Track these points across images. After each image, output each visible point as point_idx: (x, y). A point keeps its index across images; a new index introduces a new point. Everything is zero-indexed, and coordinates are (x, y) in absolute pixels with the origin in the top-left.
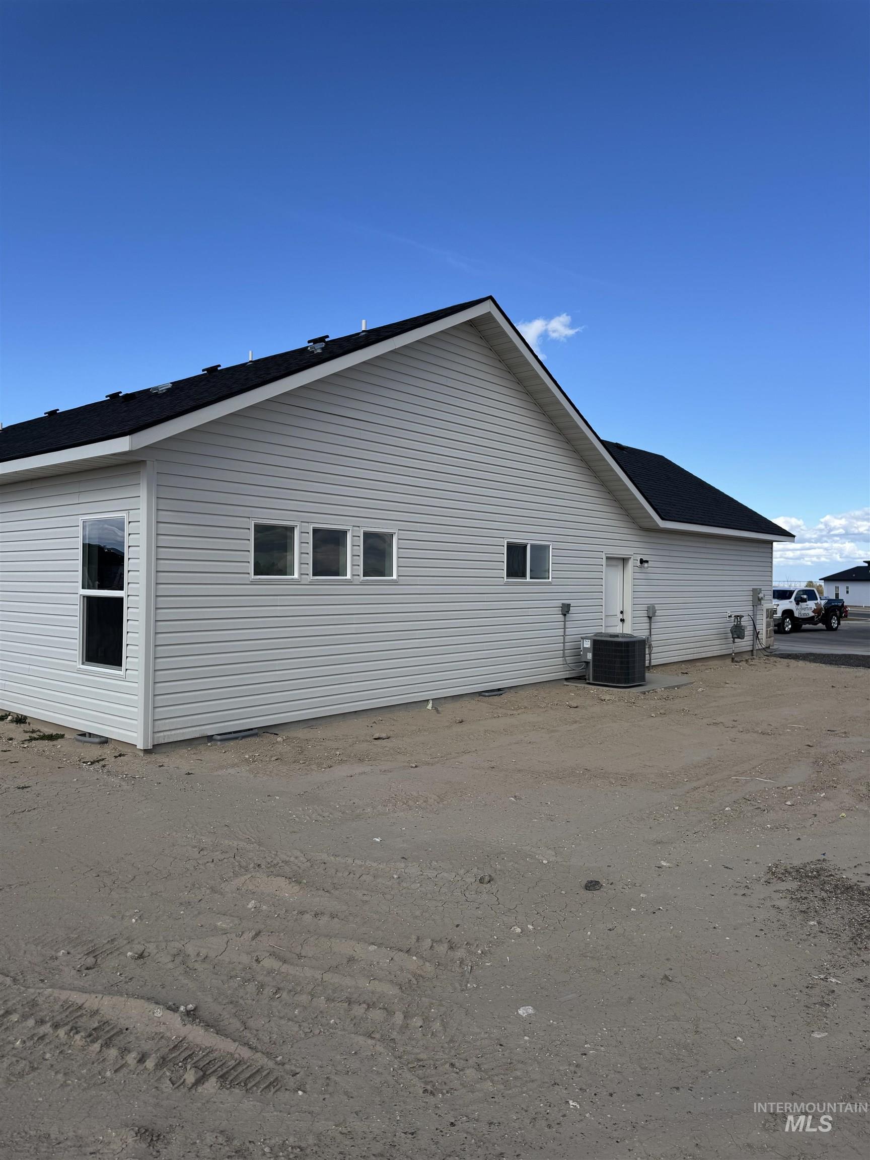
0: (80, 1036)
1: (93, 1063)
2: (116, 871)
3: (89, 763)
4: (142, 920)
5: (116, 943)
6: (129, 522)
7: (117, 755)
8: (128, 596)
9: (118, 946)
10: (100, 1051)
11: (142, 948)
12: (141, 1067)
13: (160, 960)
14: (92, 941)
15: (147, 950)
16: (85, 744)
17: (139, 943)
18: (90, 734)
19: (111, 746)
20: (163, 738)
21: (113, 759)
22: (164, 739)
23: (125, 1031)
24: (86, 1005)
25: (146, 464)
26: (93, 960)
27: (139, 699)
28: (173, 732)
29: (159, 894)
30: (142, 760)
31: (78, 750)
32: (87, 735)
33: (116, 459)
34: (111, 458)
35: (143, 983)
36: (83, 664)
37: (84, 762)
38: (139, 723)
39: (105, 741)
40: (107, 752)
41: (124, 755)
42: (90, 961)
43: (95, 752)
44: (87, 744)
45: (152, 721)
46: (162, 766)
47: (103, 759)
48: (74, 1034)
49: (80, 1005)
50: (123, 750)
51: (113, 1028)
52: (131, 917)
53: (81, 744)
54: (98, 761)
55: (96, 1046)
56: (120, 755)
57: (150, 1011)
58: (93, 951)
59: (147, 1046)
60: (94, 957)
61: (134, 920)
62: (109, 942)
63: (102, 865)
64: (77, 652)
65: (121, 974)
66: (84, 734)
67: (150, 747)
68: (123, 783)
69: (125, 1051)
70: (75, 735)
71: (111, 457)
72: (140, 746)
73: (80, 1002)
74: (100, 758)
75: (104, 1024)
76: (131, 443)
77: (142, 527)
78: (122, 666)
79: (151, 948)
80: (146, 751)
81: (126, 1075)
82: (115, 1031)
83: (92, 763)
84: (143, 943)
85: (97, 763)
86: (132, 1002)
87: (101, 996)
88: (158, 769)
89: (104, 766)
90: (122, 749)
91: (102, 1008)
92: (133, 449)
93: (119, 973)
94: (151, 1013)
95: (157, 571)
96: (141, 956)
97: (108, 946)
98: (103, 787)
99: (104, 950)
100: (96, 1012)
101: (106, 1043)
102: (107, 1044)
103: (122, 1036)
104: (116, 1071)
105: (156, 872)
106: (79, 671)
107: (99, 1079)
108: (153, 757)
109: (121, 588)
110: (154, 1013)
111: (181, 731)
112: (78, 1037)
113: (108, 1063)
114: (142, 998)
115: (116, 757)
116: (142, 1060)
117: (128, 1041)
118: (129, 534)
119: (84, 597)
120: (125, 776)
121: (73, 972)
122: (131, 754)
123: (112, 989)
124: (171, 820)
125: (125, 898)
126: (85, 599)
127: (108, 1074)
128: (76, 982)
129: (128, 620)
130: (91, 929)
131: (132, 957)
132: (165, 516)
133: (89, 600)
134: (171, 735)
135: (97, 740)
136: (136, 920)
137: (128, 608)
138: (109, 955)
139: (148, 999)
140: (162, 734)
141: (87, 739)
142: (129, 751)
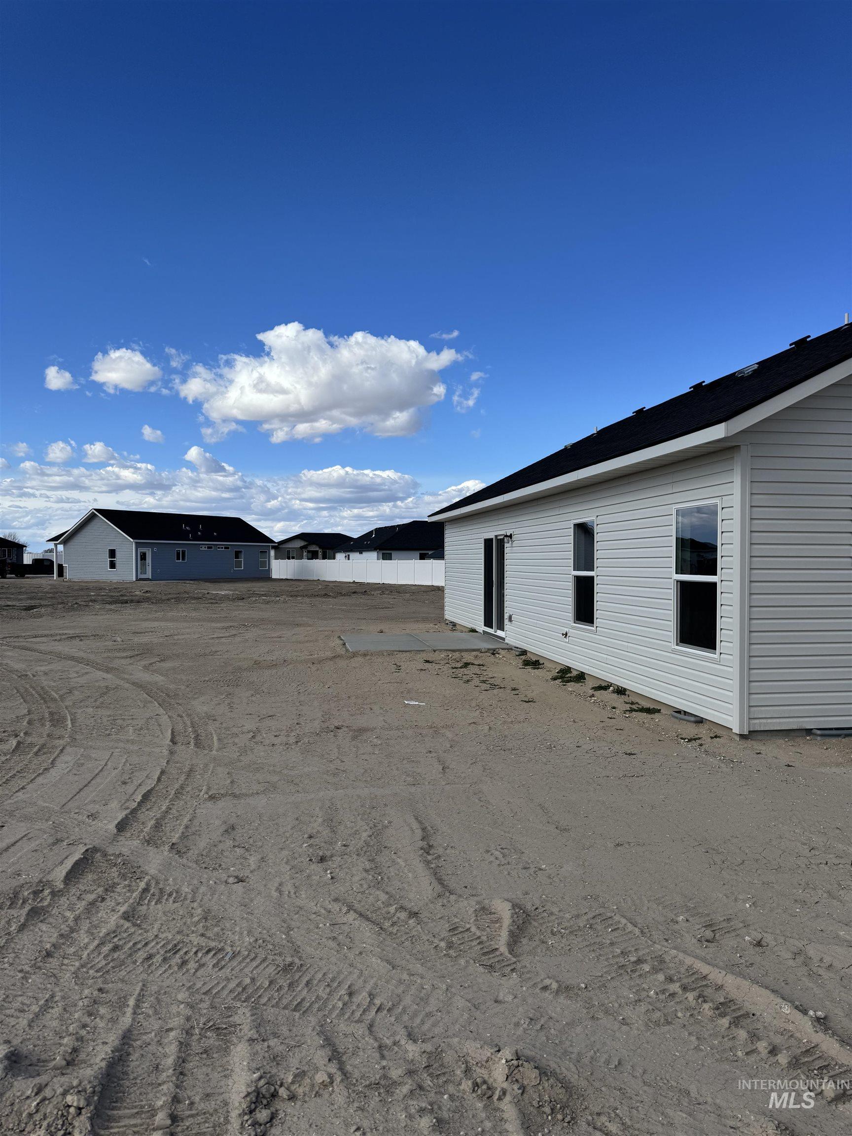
0: (708, 1007)
1: (723, 1038)
2: (724, 851)
3: (686, 740)
4: (756, 907)
5: (732, 923)
6: (723, 508)
7: (713, 736)
8: (722, 581)
9: (734, 927)
10: (729, 1027)
11: (759, 936)
12: (772, 1059)
13: (779, 953)
14: (708, 915)
15: (764, 939)
16: (681, 721)
17: (756, 930)
18: (685, 712)
19: (706, 726)
20: (759, 725)
21: (709, 740)
22: (760, 727)
23: (751, 1016)
24: (710, 977)
25: (740, 449)
26: (712, 934)
27: (735, 684)
28: (769, 721)
29: (771, 885)
30: (739, 745)
31: (674, 726)
32: (682, 712)
33: (710, 447)
34: (707, 447)
35: (765, 973)
36: (677, 645)
37: (682, 738)
38: (735, 708)
39: (700, 721)
40: (702, 731)
41: (719, 737)
42: (709, 934)
43: (691, 730)
44: (683, 722)
45: (748, 707)
46: (759, 753)
47: (700, 738)
48: (702, 1002)
49: (704, 975)
50: (720, 732)
51: (739, 1009)
52: (745, 901)
53: (675, 720)
54: (695, 739)
55: (725, 1022)
56: (716, 737)
57: (776, 1004)
58: (710, 925)
59: (778, 1040)
60: (713, 931)
61: (748, 905)
62: (724, 920)
63: (710, 843)
64: (671, 634)
65: (740, 957)
66: (679, 712)
67: (746, 732)
68: (722, 765)
69: (754, 1036)
70: (670, 712)
71: (706, 445)
72: (736, 730)
73: (705, 972)
74: (697, 737)
75: (730, 1001)
76: (727, 429)
77: (736, 513)
78: (716, 650)
79: (768, 939)
80: (742, 736)
81: (758, 1061)
82: (742, 1012)
83: (690, 740)
84: (760, 930)
85: (694, 741)
86: (755, 988)
87: (724, 973)
88: (756, 756)
89: (701, 745)
90: (718, 731)
91: (726, 985)
92: (729, 435)
93: (738, 955)
94: (778, 1007)
95: (751, 556)
96: (759, 944)
97: (724, 924)
98: (703, 766)
99: (721, 927)
100: (720, 988)
101: (734, 1022)
102: (736, 1022)
103: (749, 1021)
104: (747, 1054)
105: (765, 861)
106: (674, 652)
107: (731, 1055)
108: (749, 743)
109: (714, 573)
110: (781, 1008)
111: (778, 720)
112: (706, 1006)
113: (738, 1043)
114: (767, 988)
115: (712, 738)
116: (774, 1051)
117: (756, 1028)
118: (722, 520)
119: (677, 581)
120: (722, 758)
121: (694, 941)
122: (727, 737)
123: (731, 968)
124: (775, 811)
125: (736, 880)
126: (679, 583)
127: (739, 1053)
128: (697, 951)
129: (721, 605)
130: (706, 903)
131: (751, 943)
132: (759, 500)
133: (683, 585)
134: (768, 723)
135: (693, 719)
136: (750, 906)
137: (722, 593)
138: (727, 934)
139: (773, 991)
140: (757, 721)
141: (682, 716)
142: (725, 733)
